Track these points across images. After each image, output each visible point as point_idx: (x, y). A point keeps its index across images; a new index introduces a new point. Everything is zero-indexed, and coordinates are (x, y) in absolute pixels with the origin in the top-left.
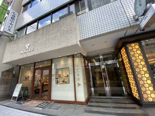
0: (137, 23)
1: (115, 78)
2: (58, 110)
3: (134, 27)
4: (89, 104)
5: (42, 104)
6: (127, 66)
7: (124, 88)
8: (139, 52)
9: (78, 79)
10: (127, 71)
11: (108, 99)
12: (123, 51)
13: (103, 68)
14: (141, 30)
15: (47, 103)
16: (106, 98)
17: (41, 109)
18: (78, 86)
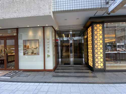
0: (107, 7)
1: (78, 52)
2: (28, 78)
3: (103, 9)
4: (56, 71)
5: (9, 73)
6: (90, 42)
7: (84, 59)
8: (101, 32)
9: (48, 51)
10: (89, 47)
11: (71, 66)
12: (90, 30)
13: (71, 43)
14: (107, 14)
15: (15, 72)
16: (70, 67)
17: (9, 78)
18: (48, 57)
